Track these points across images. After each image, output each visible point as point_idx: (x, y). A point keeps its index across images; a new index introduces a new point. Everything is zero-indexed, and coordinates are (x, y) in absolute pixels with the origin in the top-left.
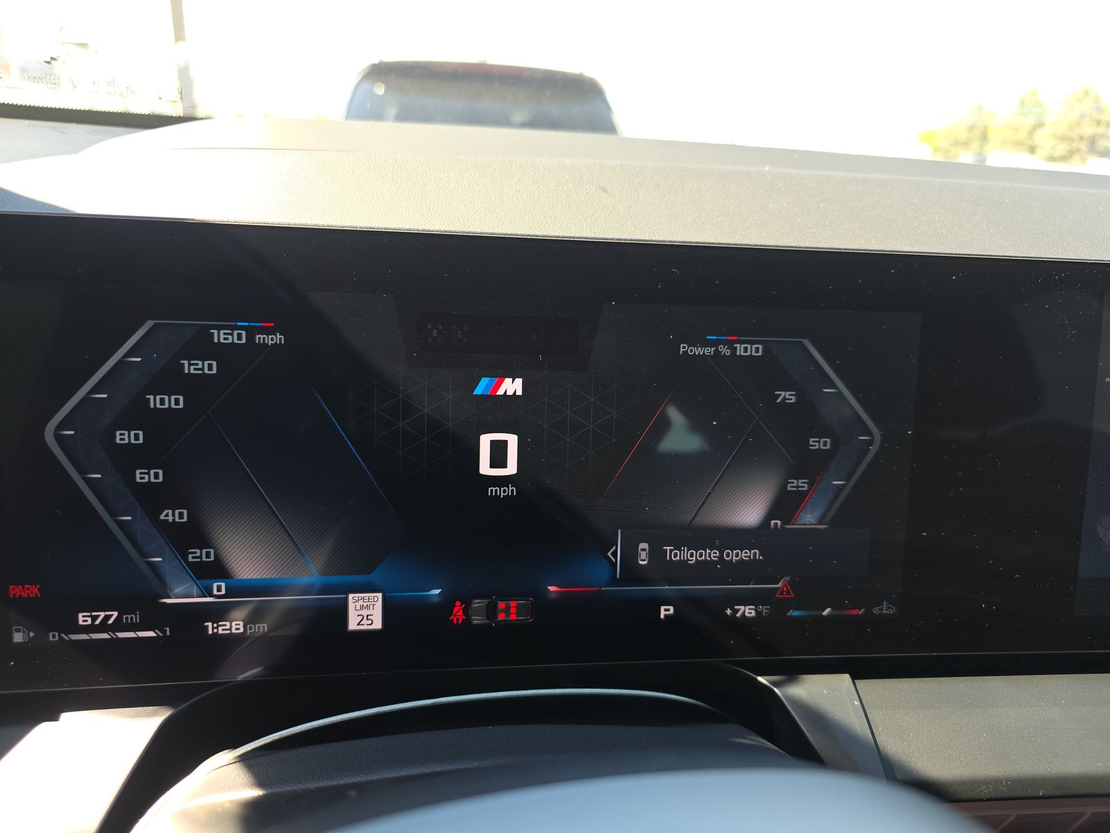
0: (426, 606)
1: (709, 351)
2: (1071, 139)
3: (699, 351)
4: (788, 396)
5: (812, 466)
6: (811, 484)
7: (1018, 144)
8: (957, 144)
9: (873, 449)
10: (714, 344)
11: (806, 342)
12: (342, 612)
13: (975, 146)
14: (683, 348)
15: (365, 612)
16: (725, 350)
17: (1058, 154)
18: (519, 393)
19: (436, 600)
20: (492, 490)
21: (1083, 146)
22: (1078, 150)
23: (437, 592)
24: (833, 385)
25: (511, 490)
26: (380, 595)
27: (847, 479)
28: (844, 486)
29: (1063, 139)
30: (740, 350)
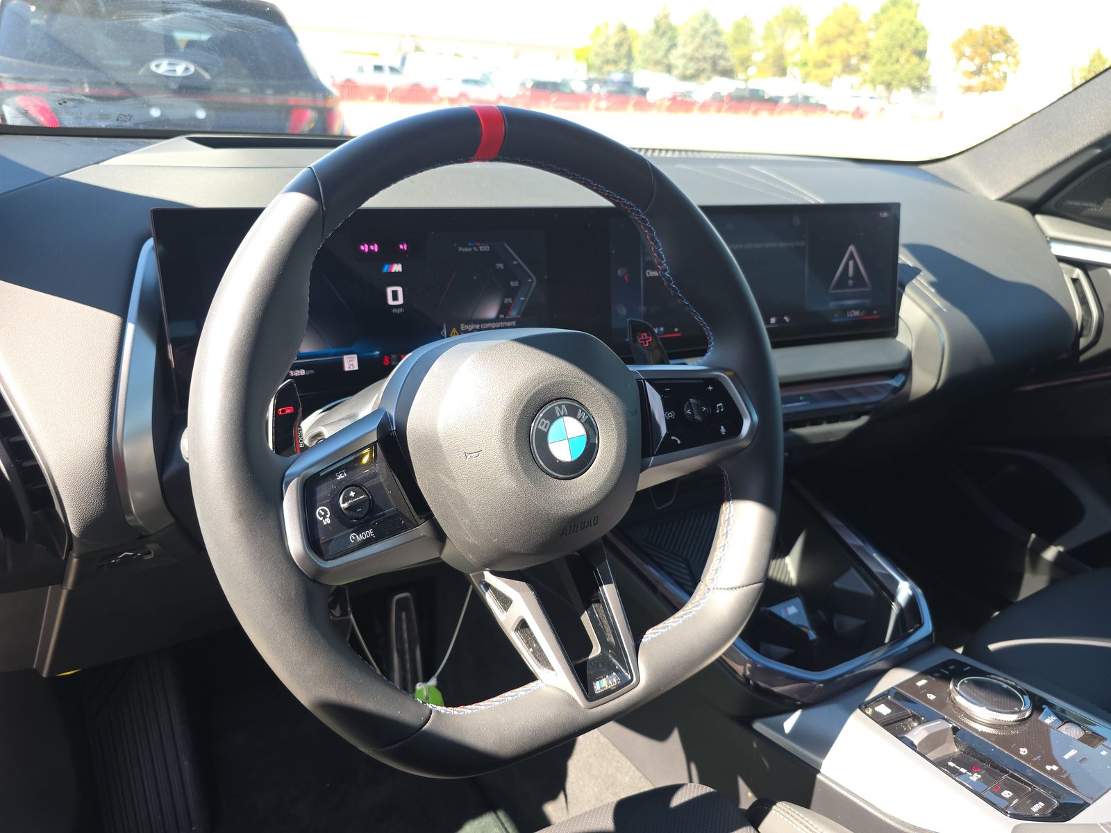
0: (373, 359)
1: (470, 250)
2: (698, 60)
3: (466, 250)
4: (500, 266)
5: (512, 293)
6: (513, 300)
7: (657, 63)
8: (607, 62)
9: (534, 284)
10: (471, 247)
11: (505, 244)
12: (341, 363)
13: (623, 65)
14: (460, 249)
15: (351, 363)
16: (475, 249)
17: (689, 72)
18: (401, 271)
19: (377, 356)
20: (394, 310)
21: (707, 66)
22: (704, 70)
23: (377, 353)
24: (515, 260)
25: (401, 310)
26: (356, 356)
27: (526, 297)
28: (524, 300)
29: (692, 59)
30: (481, 248)
